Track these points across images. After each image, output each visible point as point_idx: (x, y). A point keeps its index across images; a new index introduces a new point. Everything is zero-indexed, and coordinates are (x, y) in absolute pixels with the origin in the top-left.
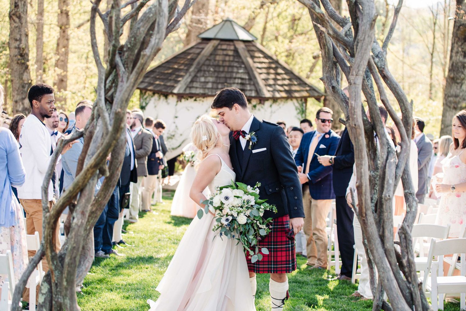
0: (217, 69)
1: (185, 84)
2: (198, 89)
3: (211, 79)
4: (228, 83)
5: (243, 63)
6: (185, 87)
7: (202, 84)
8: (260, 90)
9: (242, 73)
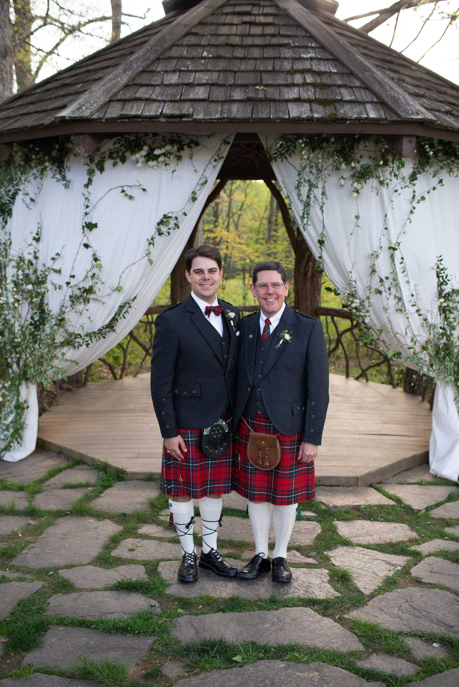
0: (223, 52)
1: (108, 91)
2: (155, 105)
3: (204, 78)
4: (266, 86)
5: (311, 37)
6: (102, 100)
7: (170, 91)
8: (395, 100)
9: (311, 59)
